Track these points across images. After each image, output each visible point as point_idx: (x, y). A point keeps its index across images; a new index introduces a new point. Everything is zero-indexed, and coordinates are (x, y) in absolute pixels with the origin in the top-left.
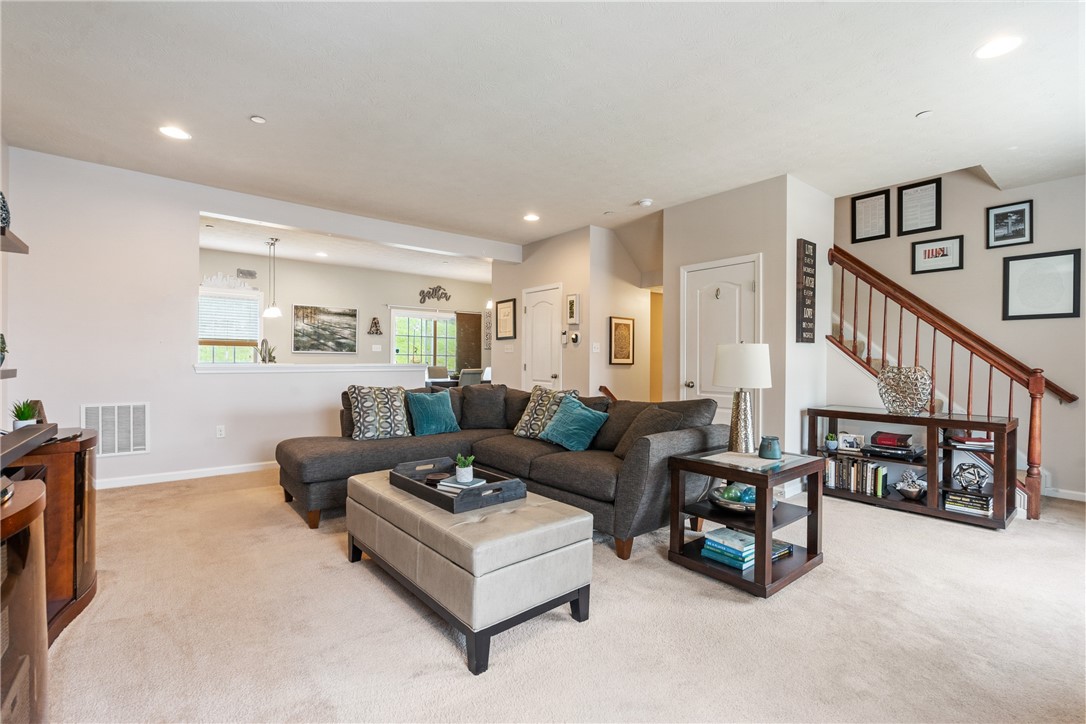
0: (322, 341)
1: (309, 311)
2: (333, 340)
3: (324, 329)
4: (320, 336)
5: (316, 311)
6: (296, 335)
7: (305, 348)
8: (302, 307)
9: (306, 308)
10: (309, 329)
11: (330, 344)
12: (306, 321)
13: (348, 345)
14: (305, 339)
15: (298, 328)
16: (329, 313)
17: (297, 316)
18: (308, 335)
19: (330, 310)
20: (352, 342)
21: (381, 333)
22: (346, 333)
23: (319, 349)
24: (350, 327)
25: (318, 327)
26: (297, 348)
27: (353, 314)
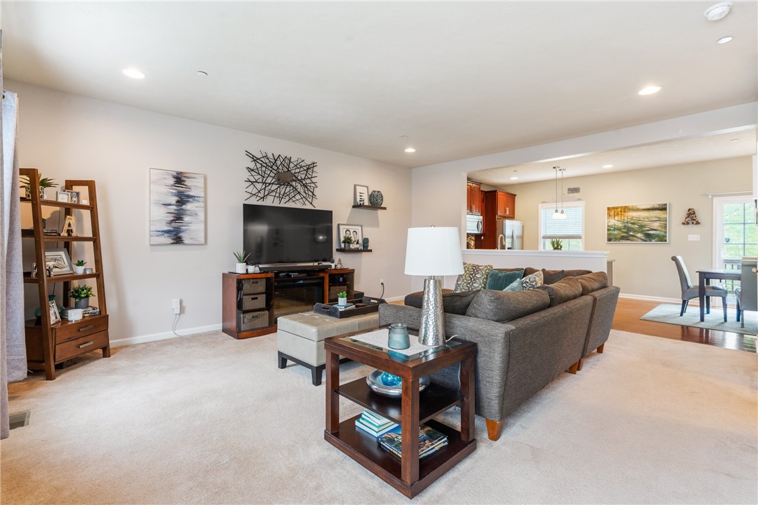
0: (631, 233)
1: (619, 210)
2: (642, 232)
3: (633, 224)
4: (629, 229)
5: (626, 209)
6: (608, 230)
7: (616, 239)
8: (614, 208)
9: (617, 208)
10: (620, 225)
11: (639, 235)
12: (616, 218)
13: (658, 236)
14: (616, 232)
15: (610, 224)
16: (638, 210)
17: (609, 215)
18: (619, 229)
19: (638, 207)
20: (663, 233)
21: (698, 223)
22: (656, 225)
23: (628, 240)
24: (659, 220)
25: (627, 223)
26: (609, 240)
27: (663, 208)
